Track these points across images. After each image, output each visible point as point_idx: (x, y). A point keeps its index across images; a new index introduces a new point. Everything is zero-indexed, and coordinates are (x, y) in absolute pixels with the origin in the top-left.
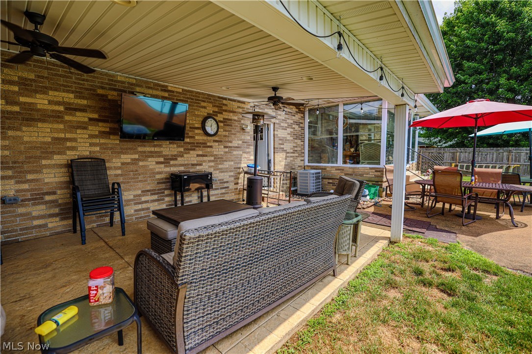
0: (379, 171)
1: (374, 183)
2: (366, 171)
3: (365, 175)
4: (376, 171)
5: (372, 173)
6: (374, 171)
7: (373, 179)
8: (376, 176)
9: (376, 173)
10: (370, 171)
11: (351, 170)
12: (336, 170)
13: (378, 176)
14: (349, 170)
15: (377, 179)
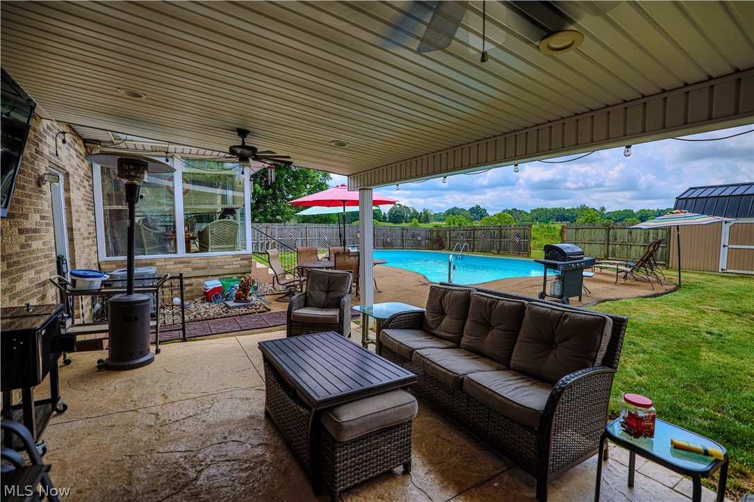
0: (247, 259)
1: (240, 275)
2: (228, 260)
3: (226, 267)
4: (242, 259)
5: (237, 263)
6: (239, 259)
7: (238, 271)
8: (242, 266)
9: (243, 262)
10: (234, 259)
11: (203, 261)
12: (175, 263)
13: (245, 266)
14: (200, 261)
15: (243, 270)
